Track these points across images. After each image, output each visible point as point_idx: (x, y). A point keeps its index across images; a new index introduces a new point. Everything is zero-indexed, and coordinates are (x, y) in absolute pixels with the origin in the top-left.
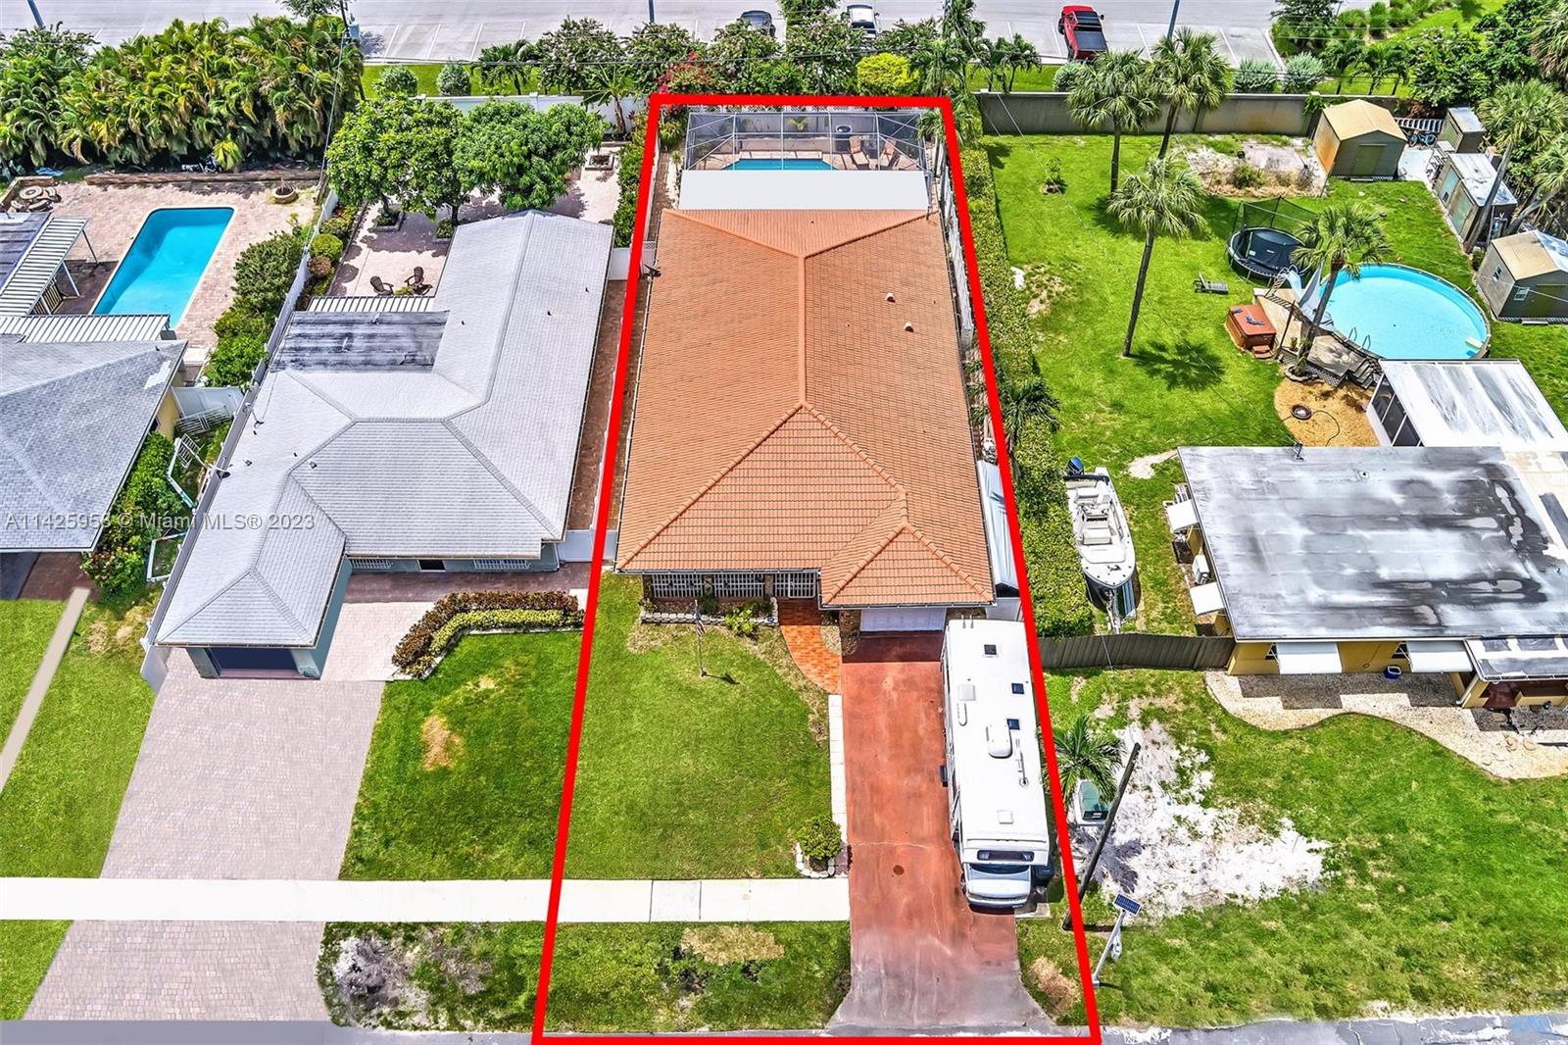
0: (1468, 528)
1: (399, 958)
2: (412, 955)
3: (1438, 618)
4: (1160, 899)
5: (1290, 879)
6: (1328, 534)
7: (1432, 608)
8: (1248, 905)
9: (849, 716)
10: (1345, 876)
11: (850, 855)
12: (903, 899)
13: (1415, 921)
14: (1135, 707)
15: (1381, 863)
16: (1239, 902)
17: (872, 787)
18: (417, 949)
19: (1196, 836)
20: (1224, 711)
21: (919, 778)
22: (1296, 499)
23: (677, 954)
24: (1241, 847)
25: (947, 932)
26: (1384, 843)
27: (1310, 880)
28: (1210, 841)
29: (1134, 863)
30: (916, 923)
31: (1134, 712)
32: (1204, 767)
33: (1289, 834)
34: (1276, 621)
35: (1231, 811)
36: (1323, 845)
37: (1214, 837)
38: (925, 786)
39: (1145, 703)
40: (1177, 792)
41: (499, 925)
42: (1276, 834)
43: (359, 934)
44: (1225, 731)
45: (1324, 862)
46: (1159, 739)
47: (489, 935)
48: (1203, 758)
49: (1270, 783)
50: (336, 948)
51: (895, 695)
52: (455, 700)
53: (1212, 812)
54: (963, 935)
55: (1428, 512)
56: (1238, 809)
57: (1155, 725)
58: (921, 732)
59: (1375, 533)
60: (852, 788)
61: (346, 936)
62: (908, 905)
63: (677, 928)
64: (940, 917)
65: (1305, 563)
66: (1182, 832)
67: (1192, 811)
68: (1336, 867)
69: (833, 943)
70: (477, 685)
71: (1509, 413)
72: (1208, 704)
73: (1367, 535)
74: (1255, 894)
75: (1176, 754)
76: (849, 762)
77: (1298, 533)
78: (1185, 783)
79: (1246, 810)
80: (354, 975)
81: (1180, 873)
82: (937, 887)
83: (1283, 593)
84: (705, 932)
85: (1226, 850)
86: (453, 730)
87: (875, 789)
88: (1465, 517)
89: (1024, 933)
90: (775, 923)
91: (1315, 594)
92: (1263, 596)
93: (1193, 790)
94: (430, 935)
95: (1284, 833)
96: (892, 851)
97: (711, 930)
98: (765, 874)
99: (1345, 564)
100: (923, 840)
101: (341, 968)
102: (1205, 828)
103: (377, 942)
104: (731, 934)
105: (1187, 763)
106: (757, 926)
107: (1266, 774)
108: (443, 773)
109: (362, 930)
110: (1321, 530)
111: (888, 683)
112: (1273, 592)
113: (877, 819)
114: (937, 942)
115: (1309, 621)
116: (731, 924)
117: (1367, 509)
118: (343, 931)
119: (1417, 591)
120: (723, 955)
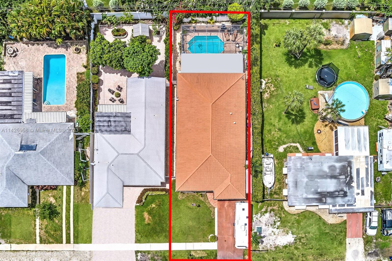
0: (339, 178)
1: (148, 256)
2: (149, 256)
3: (326, 201)
4: (267, 246)
5: (288, 242)
6: (311, 180)
7: (325, 198)
8: (280, 247)
9: (219, 212)
10: (297, 242)
11: (218, 238)
12: (226, 246)
13: (306, 249)
14: (269, 209)
15: (304, 239)
16: (279, 246)
17: (222, 226)
18: (150, 255)
19: (275, 234)
20: (285, 210)
21: (230, 224)
22: (307, 171)
23: (190, 255)
24: (282, 236)
25: (232, 251)
26: (306, 236)
27: (291, 242)
28: (277, 235)
29: (264, 239)
30: (228, 250)
31: (269, 210)
32: (279, 221)
33: (290, 234)
34: (296, 202)
35: (281, 230)
36: (295, 236)
37: (278, 235)
38: (231, 226)
39: (271, 208)
40: (273, 226)
41: (162, 251)
42: (288, 234)
43: (140, 253)
44: (284, 214)
45: (295, 239)
46: (272, 215)
47: (161, 252)
48: (279, 219)
49: (289, 224)
50: (137, 255)
51: (227, 208)
52: (148, 209)
53: (278, 230)
54: (235, 252)
55: (333, 174)
56: (283, 229)
57: (272, 212)
58: (231, 215)
59: (320, 180)
60: (218, 226)
61: (138, 253)
62: (227, 247)
63: (190, 251)
64: (231, 249)
65: (305, 188)
66: (273, 234)
67: (275, 230)
68: (296, 240)
69: (215, 253)
70: (152, 206)
71: (360, 144)
72: (282, 208)
73: (318, 180)
74: (282, 245)
75: (274, 218)
76: (218, 221)
77: (306, 180)
78: (275, 224)
79: (284, 230)
80: (141, 259)
81: (271, 241)
82: (231, 244)
83: (299, 195)
84: (194, 252)
85: (279, 237)
86: (149, 216)
87: (222, 227)
88: (339, 176)
89: (244, 251)
90: (206, 250)
91: (305, 196)
92: (295, 196)
93: (276, 226)
94: (152, 253)
95: (289, 234)
96: (224, 237)
97: (195, 251)
98: (204, 242)
99: (312, 188)
100: (230, 236)
101: (139, 258)
102: (276, 233)
103: (144, 254)
104: (199, 252)
105: (276, 220)
106: (203, 250)
107: (289, 223)
108: (149, 224)
109: (141, 252)
110: (310, 179)
111: (226, 206)
112: (297, 195)
113: (222, 232)
114: (231, 253)
115: (302, 202)
116: (199, 250)
117: (321, 174)
118: (138, 252)
119: (324, 194)
120: (198, 255)
